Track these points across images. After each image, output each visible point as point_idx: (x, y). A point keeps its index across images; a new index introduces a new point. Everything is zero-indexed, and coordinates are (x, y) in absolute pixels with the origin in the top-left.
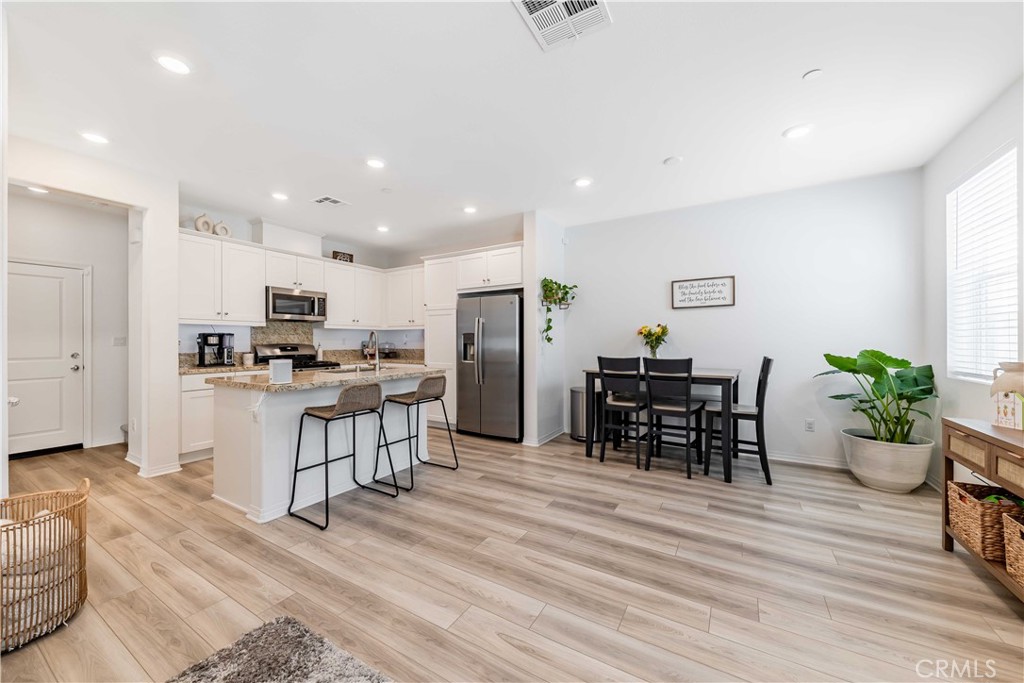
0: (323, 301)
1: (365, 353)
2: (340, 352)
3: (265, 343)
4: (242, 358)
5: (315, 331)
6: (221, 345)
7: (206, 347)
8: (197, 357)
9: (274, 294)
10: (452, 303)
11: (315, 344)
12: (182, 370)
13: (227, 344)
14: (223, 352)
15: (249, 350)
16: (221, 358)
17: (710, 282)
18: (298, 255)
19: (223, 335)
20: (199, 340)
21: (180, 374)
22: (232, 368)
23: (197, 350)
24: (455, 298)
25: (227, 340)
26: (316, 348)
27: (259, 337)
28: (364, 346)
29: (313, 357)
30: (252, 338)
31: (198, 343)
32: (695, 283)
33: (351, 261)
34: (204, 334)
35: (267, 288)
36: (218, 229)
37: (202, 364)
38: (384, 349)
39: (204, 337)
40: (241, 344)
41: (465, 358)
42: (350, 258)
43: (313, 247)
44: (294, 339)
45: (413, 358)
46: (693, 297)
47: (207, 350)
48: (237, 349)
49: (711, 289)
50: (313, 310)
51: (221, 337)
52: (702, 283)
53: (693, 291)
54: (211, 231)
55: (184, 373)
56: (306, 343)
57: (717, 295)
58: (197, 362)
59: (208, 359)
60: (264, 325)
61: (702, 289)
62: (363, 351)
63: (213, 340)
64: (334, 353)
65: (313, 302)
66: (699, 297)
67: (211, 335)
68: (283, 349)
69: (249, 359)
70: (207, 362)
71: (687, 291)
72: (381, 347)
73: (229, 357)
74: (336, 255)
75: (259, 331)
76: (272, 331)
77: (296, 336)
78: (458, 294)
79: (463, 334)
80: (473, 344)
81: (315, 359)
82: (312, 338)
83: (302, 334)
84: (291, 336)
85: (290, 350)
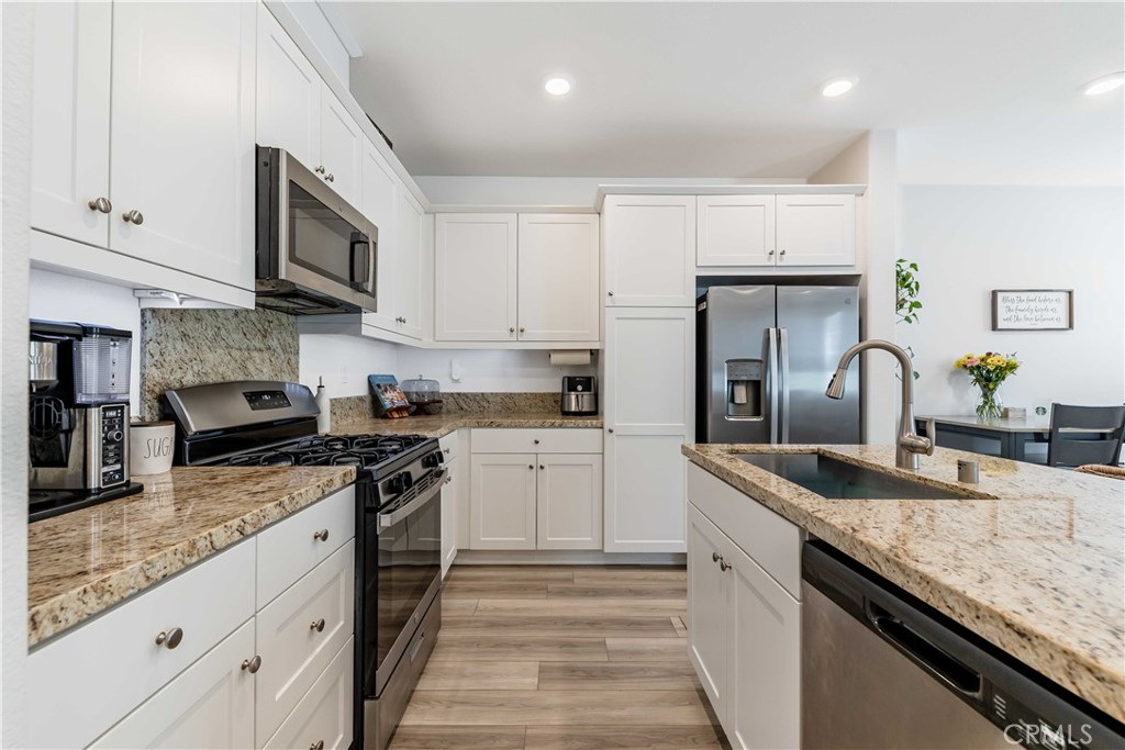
10: (687, 294)
17: (1043, 295)
26: (314, 394)
28: (373, 385)
32: (1024, 296)
44: (262, 371)
45: (482, 411)
46: (1021, 315)
49: (1043, 305)
52: (1032, 295)
53: (1022, 306)
57: (1050, 315)
61: (1033, 305)
66: (1029, 316)
71: (1013, 307)
75: (172, 329)
76: (210, 333)
77: (266, 355)
78: (698, 277)
79: (727, 362)
80: (748, 382)
81: (316, 432)
82: (298, 362)
83: (279, 350)
84: (255, 354)
85: (271, 404)
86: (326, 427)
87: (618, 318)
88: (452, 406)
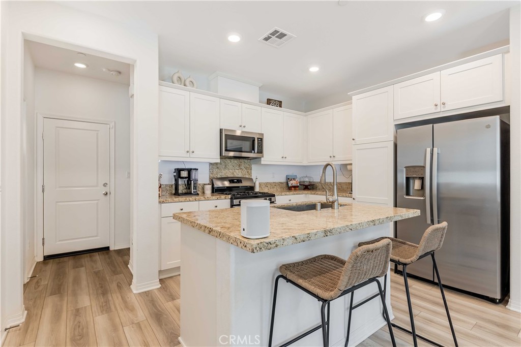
0: (261, 140)
1: (290, 185)
2: (270, 184)
3: (219, 176)
4: (203, 188)
5: (253, 167)
6: (189, 177)
7: (179, 179)
8: (174, 187)
9: (225, 135)
10: (389, 135)
11: (253, 177)
12: (162, 200)
13: (194, 178)
14: (191, 184)
15: (208, 182)
16: (189, 189)
18: (242, 102)
19: (191, 169)
20: (175, 174)
21: (160, 202)
22: (197, 197)
23: (174, 182)
24: (392, 130)
25: (193, 173)
26: (254, 180)
27: (215, 172)
28: (288, 179)
29: (252, 188)
30: (211, 172)
31: (174, 176)
33: (281, 107)
34: (178, 169)
35: (221, 130)
36: (187, 83)
37: (177, 193)
38: (304, 182)
39: (179, 171)
40: (202, 177)
41: (408, 194)
42: (280, 104)
43: (254, 95)
44: (238, 174)
47: (180, 182)
48: (200, 182)
50: (253, 149)
51: (189, 171)
54: (183, 83)
55: (163, 202)
56: (247, 177)
58: (174, 192)
59: (181, 189)
60: (218, 161)
62: (287, 184)
63: (184, 174)
64: (266, 184)
65: (254, 141)
67: (183, 170)
68: (231, 181)
69: (208, 189)
70: (180, 192)
72: (302, 180)
73: (195, 188)
74: (269, 102)
75: (215, 167)
76: (224, 167)
77: (240, 171)
78: (395, 125)
79: (406, 167)
80: (420, 178)
81: (253, 190)
82: (251, 172)
83: (244, 169)
84: (237, 171)
85: (236, 182)
86: (257, 189)
87: (357, 150)
88: (320, 187)
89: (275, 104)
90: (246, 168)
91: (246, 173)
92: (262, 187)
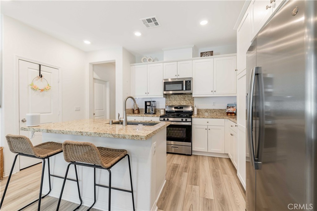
0: (189, 82)
2: (210, 110)
3: (170, 105)
6: (150, 105)
11: (195, 105)
15: (165, 108)
18: (177, 61)
19: (151, 101)
30: (166, 103)
33: (212, 55)
39: (146, 102)
42: (211, 53)
56: (190, 105)
65: (183, 83)
68: (176, 108)
69: (162, 112)
73: (152, 110)
74: (202, 54)
75: (168, 100)
77: (185, 101)
82: (193, 102)
84: (182, 101)
85: (179, 108)
89: (207, 54)
90: (189, 100)
91: (189, 103)
92: (203, 112)
